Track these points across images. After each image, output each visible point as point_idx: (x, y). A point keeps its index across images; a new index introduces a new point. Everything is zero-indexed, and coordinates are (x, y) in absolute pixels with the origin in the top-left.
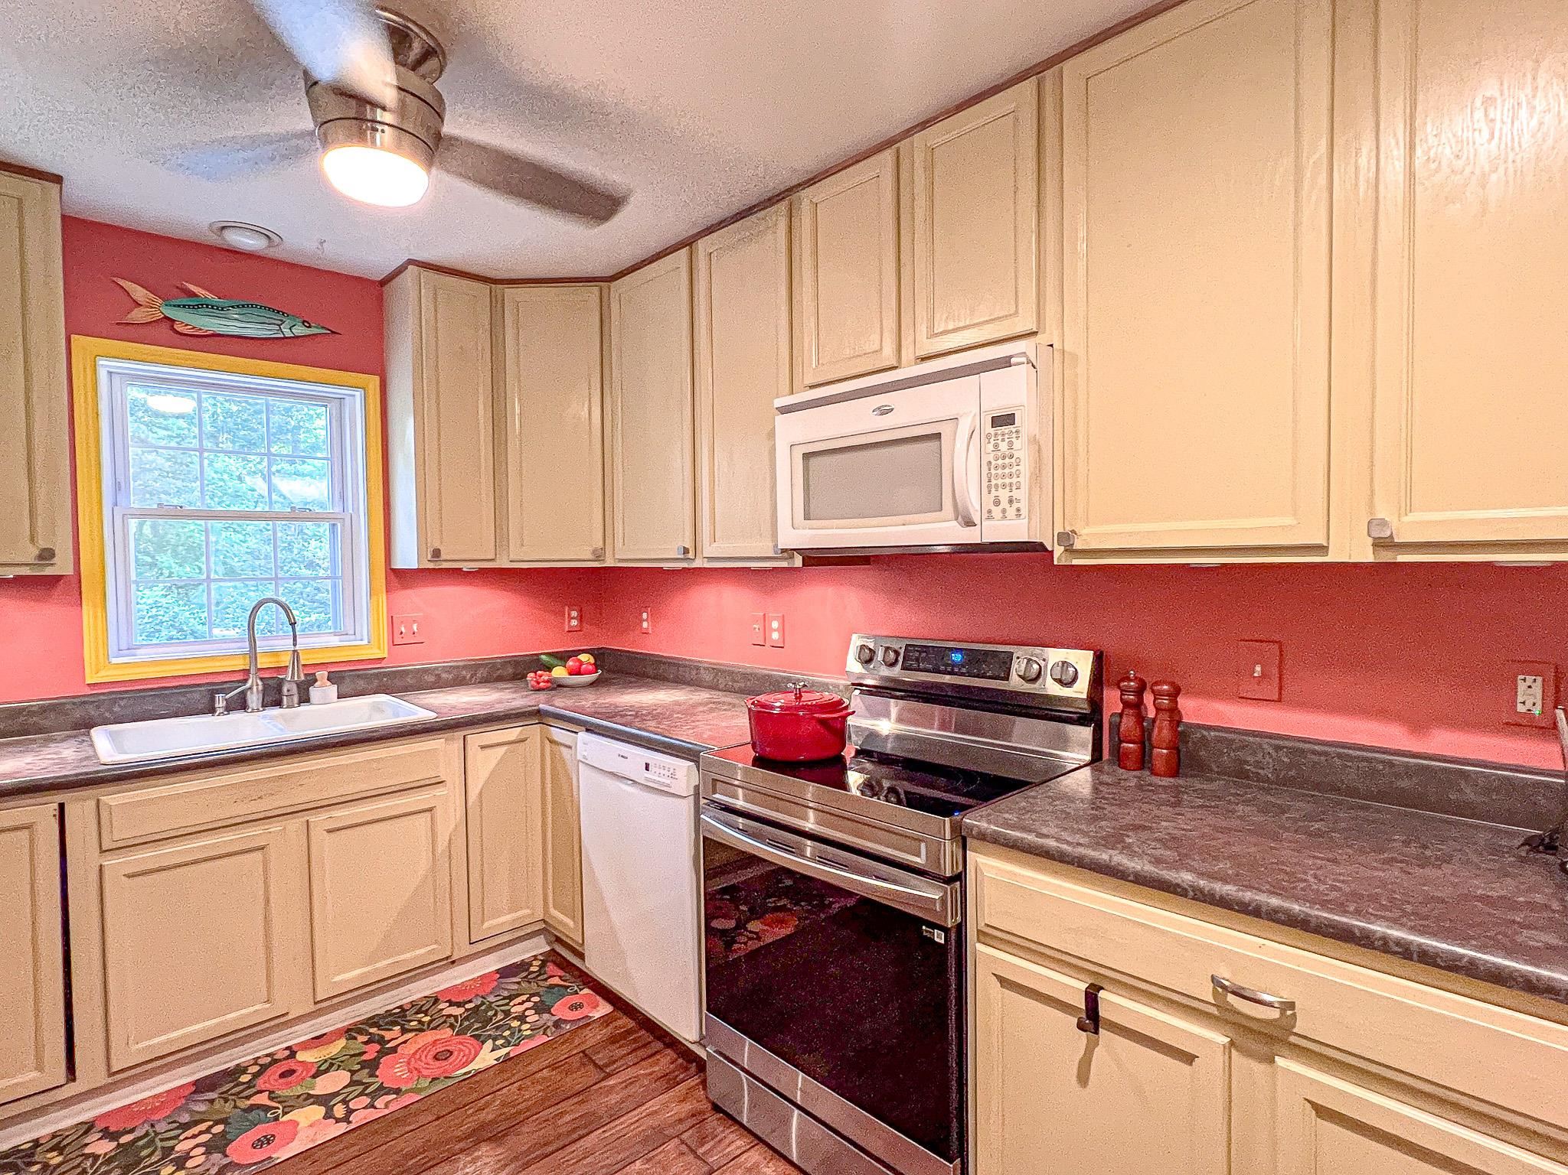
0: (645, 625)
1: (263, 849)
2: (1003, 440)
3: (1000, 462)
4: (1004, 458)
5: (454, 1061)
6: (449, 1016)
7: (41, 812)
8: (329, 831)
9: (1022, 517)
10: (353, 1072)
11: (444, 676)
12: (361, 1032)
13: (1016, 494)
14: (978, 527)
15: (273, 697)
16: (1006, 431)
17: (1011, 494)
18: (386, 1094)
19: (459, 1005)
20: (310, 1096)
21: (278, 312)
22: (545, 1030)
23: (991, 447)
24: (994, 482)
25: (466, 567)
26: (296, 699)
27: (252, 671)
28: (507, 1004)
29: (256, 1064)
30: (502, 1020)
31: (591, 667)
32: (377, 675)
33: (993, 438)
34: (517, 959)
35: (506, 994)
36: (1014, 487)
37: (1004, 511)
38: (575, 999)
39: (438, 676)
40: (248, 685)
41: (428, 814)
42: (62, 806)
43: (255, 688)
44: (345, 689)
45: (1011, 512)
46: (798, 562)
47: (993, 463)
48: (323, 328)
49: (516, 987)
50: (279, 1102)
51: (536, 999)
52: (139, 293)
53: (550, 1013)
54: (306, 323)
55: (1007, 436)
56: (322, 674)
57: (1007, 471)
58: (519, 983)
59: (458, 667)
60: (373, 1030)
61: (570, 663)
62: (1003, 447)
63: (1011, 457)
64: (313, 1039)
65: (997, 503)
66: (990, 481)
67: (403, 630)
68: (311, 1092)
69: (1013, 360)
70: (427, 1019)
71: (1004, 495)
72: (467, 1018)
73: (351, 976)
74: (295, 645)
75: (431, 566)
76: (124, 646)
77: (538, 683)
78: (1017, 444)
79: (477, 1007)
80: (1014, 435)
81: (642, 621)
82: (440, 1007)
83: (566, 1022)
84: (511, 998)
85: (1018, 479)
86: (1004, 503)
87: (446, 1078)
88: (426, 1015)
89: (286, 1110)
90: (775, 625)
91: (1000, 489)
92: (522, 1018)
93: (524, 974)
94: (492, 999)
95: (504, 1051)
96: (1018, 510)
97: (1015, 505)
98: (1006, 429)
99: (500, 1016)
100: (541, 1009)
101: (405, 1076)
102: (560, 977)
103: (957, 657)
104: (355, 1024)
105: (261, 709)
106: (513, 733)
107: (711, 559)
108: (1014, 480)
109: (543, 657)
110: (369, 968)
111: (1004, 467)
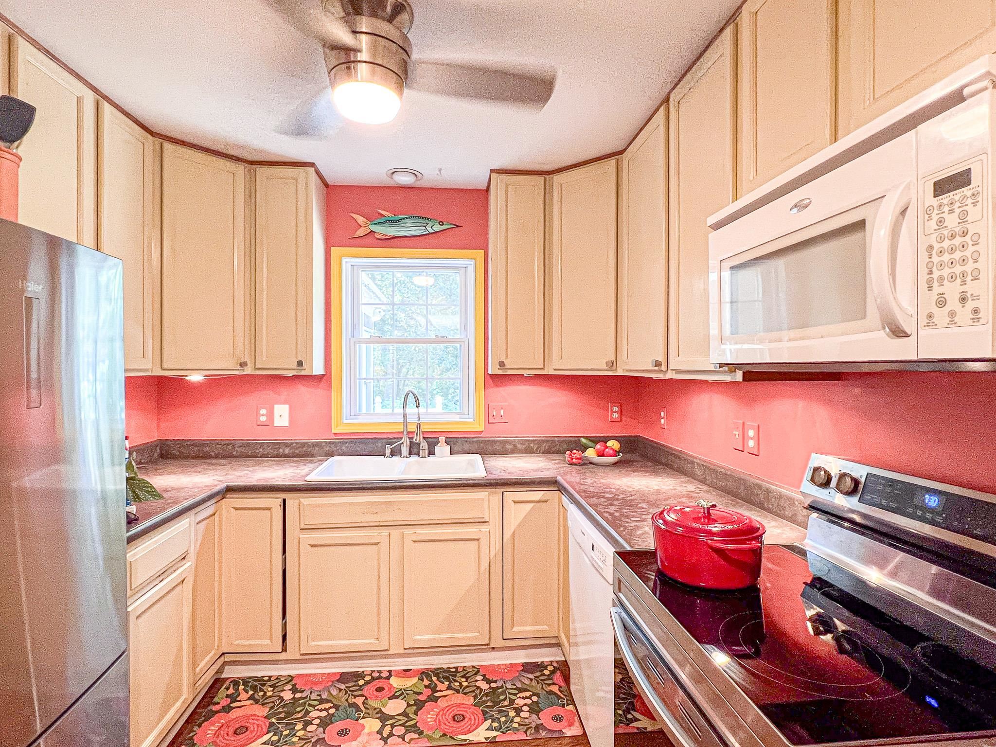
0: (662, 421)
1: (377, 544)
2: (951, 211)
3: (946, 244)
4: (953, 237)
5: (464, 725)
6: (478, 688)
7: (274, 502)
8: (414, 541)
9: (982, 321)
10: (409, 705)
11: (519, 446)
12: (428, 676)
13: (971, 287)
14: (913, 338)
15: (414, 450)
16: (957, 198)
17: (964, 288)
18: (414, 732)
19: (488, 682)
20: (381, 711)
21: (425, 218)
22: (528, 729)
23: (933, 224)
24: (936, 274)
25: (526, 373)
26: (427, 452)
27: (405, 433)
28: (515, 695)
29: (370, 675)
30: (506, 706)
31: (611, 452)
32: (476, 442)
33: (936, 212)
34: (539, 660)
35: (519, 685)
36: (969, 278)
37: (952, 314)
38: (559, 711)
39: (515, 446)
40: (402, 441)
41: (476, 542)
42: (284, 500)
43: (405, 444)
44: (456, 448)
45: (964, 314)
46: (739, 376)
47: (936, 246)
48: (451, 224)
49: (527, 682)
50: (366, 708)
51: (535, 698)
52: (361, 220)
53: (538, 715)
54: (441, 223)
55: (958, 204)
56: (442, 439)
57: (957, 255)
58: (531, 680)
59: (528, 441)
60: (434, 679)
61: (598, 446)
62: (952, 221)
63: (965, 234)
64: (404, 670)
65: (942, 302)
66: (931, 273)
67: (495, 414)
68: (383, 709)
69: (966, 92)
70: (465, 684)
71: (952, 291)
72: (487, 695)
73: (424, 638)
74: (419, 420)
75: (500, 372)
76: (353, 414)
77: (572, 459)
78: (974, 213)
79: (498, 688)
80: (970, 201)
81: (660, 418)
82: (477, 678)
83: (545, 729)
84: (520, 690)
85: (976, 265)
86: (953, 303)
87: (451, 737)
88: (467, 681)
89: (366, 715)
90: (751, 433)
91: (946, 282)
92: (518, 711)
93: (538, 674)
94: (509, 685)
95: (495, 733)
96: (976, 311)
97: (970, 305)
98: (957, 195)
99: (506, 703)
100: (535, 709)
101: (431, 723)
102: (560, 687)
103: (932, 501)
104: (428, 669)
105: (408, 456)
106: (537, 495)
107: (678, 371)
108: (969, 267)
109: (583, 440)
110: (436, 636)
111: (952, 250)
